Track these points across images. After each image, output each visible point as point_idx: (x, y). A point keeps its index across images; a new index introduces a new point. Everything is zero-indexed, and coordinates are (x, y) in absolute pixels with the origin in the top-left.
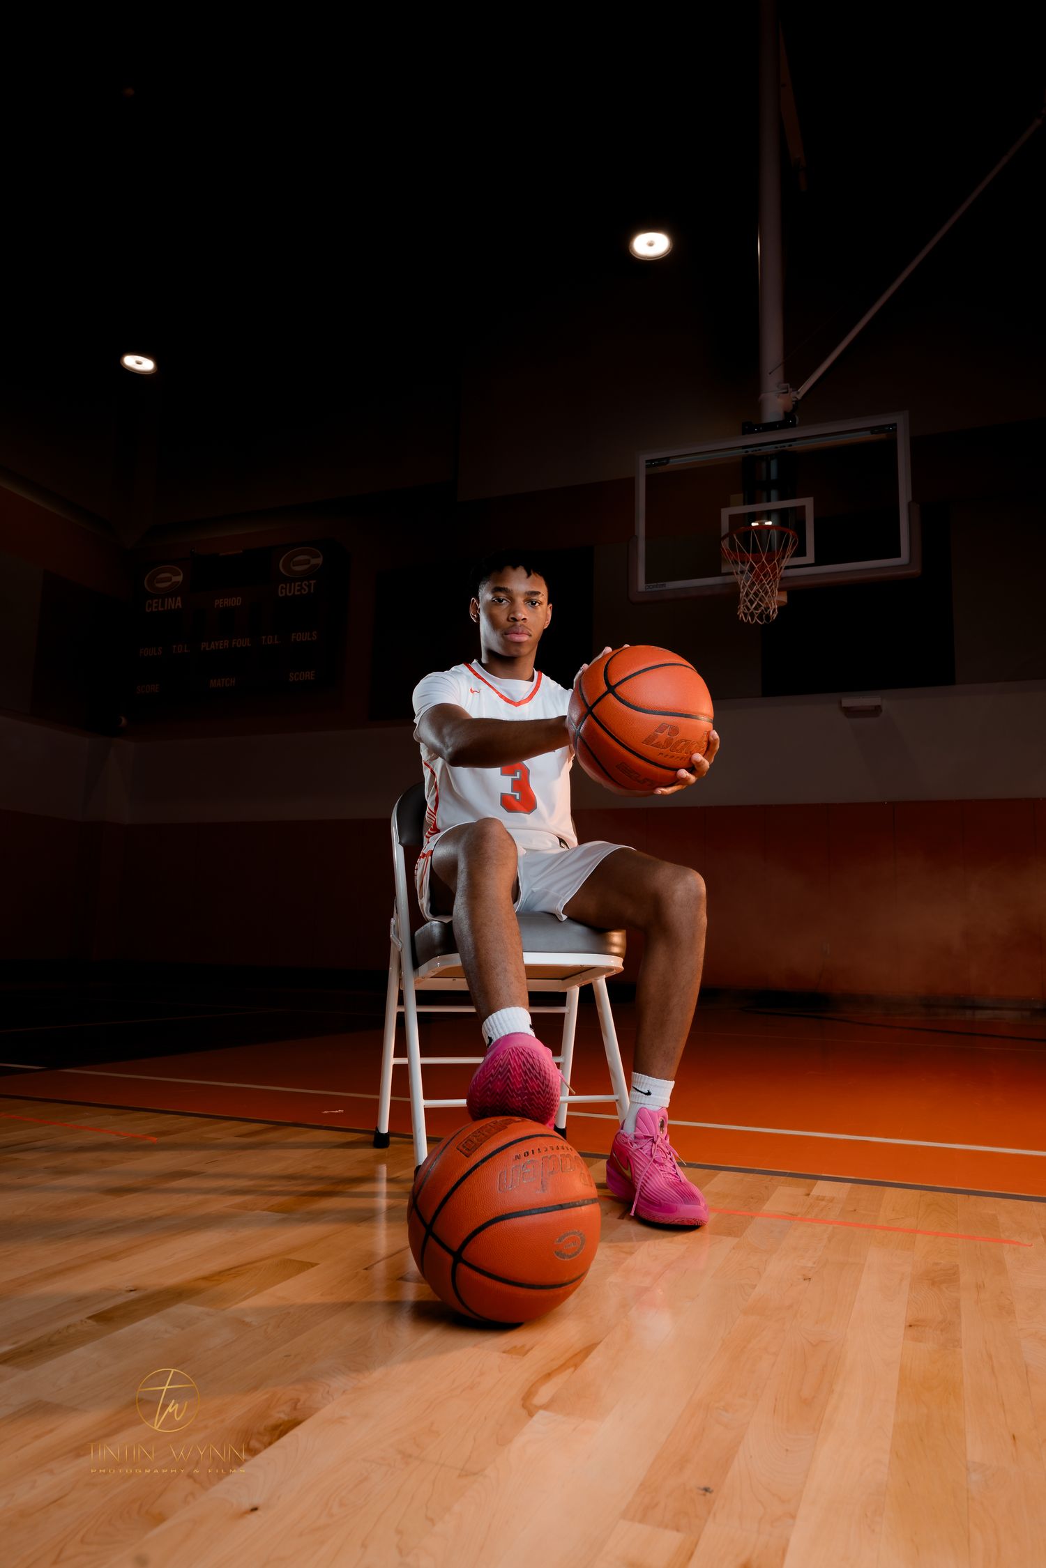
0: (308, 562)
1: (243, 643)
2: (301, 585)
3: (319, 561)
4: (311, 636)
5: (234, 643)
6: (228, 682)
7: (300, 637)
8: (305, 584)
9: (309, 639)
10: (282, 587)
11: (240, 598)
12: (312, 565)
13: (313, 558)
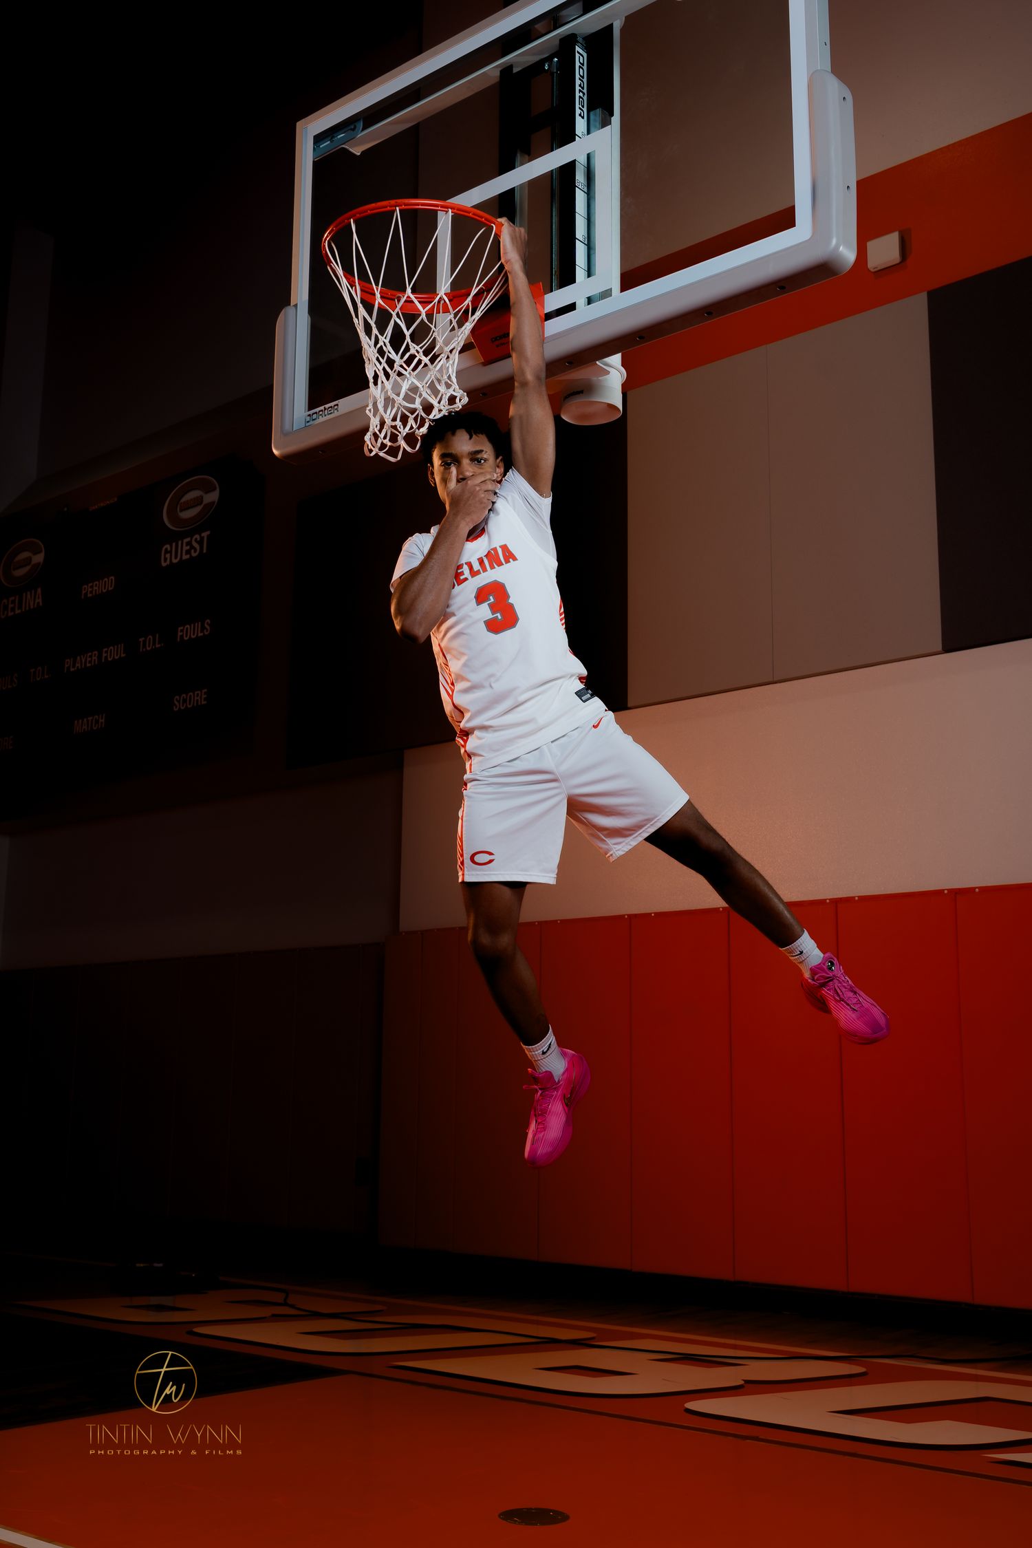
0: (198, 501)
1: (114, 653)
2: (191, 541)
3: (213, 497)
4: (203, 628)
5: (104, 655)
6: (97, 722)
7: (190, 632)
8: (196, 540)
9: (200, 634)
10: (166, 549)
11: (113, 578)
12: (206, 505)
13: (206, 493)
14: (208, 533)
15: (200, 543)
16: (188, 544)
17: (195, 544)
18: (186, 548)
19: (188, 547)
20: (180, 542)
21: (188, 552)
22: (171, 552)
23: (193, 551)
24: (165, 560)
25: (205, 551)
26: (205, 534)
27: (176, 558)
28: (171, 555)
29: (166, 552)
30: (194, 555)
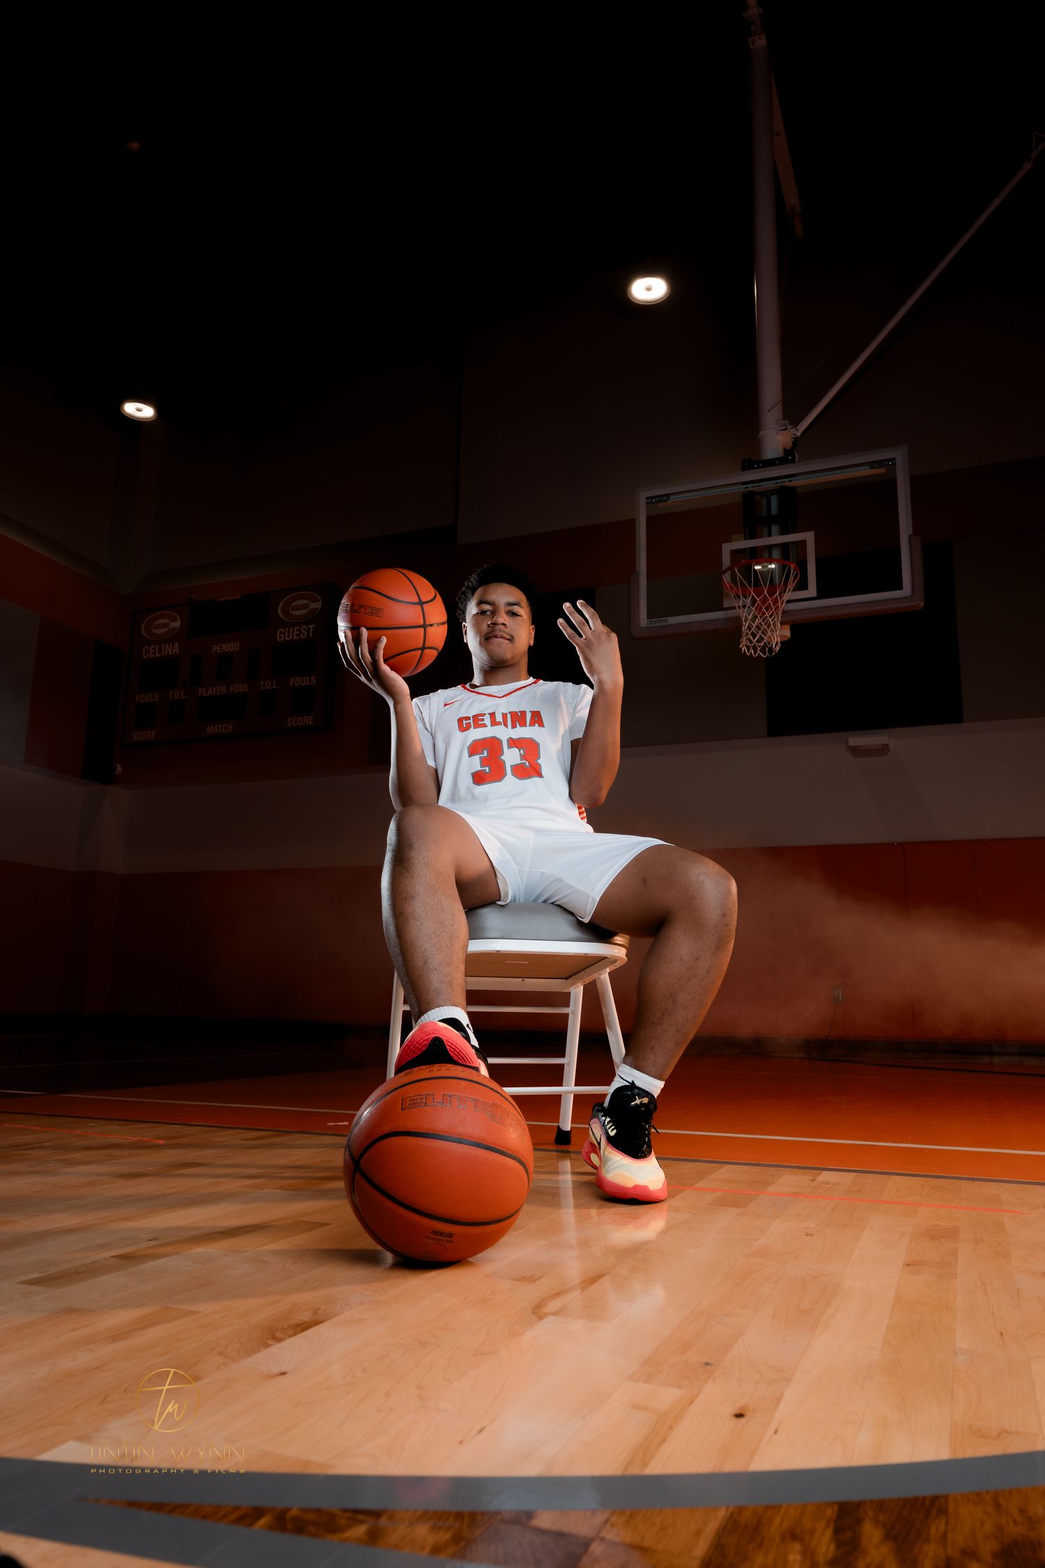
0: (306, 606)
1: (241, 688)
2: (300, 629)
3: (318, 605)
4: (310, 681)
5: (231, 689)
6: (226, 728)
7: (299, 681)
8: (304, 629)
9: (307, 684)
10: (281, 632)
11: (238, 644)
12: (311, 610)
13: (312, 602)
14: (314, 626)
15: (308, 631)
16: (297, 630)
17: (302, 630)
18: (296, 633)
19: (298, 632)
20: (291, 629)
21: (297, 635)
22: (284, 633)
23: (302, 635)
24: (280, 638)
25: (311, 635)
26: (311, 627)
27: (289, 637)
28: (282, 636)
29: (281, 633)
30: (303, 637)
